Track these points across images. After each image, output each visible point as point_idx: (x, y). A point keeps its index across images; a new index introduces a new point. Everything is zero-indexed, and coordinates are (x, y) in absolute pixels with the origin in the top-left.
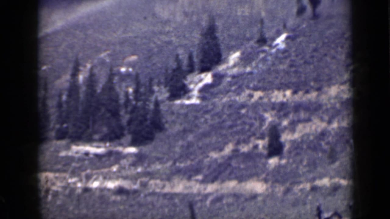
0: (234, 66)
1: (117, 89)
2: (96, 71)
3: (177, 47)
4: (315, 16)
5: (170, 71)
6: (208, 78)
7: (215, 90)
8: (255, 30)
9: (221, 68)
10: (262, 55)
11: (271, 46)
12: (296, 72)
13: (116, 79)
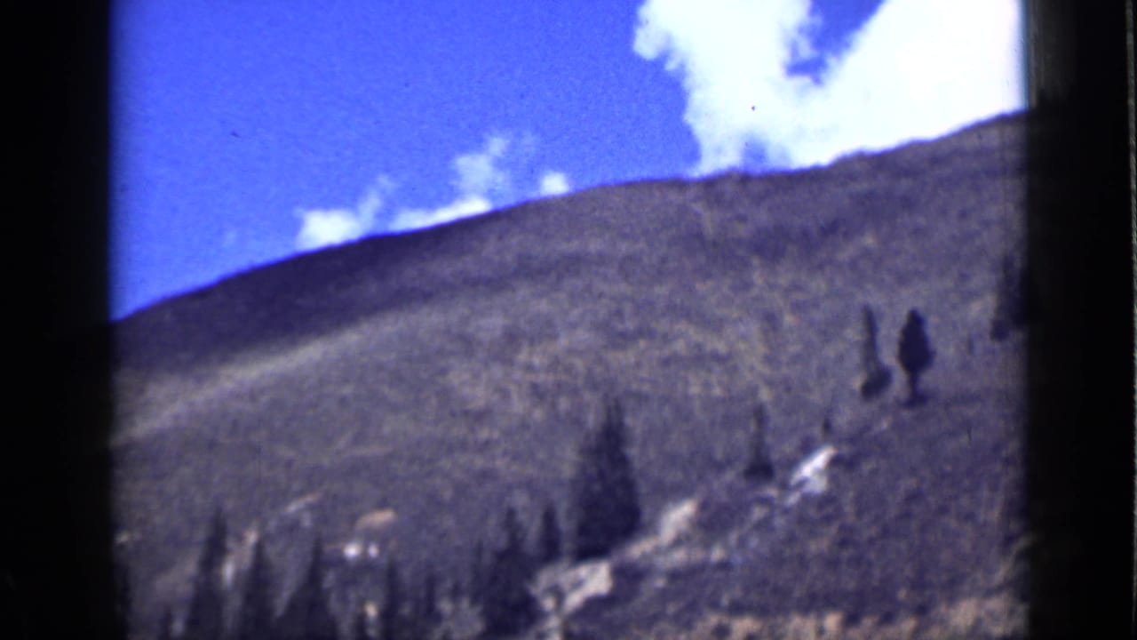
0: (678, 542)
1: (334, 606)
2: (271, 552)
3: (510, 488)
4: (917, 398)
5: (487, 559)
6: (596, 579)
7: (617, 613)
8: (741, 437)
9: (638, 550)
10: (758, 513)
11: (785, 487)
12: (857, 561)
13: (330, 579)
